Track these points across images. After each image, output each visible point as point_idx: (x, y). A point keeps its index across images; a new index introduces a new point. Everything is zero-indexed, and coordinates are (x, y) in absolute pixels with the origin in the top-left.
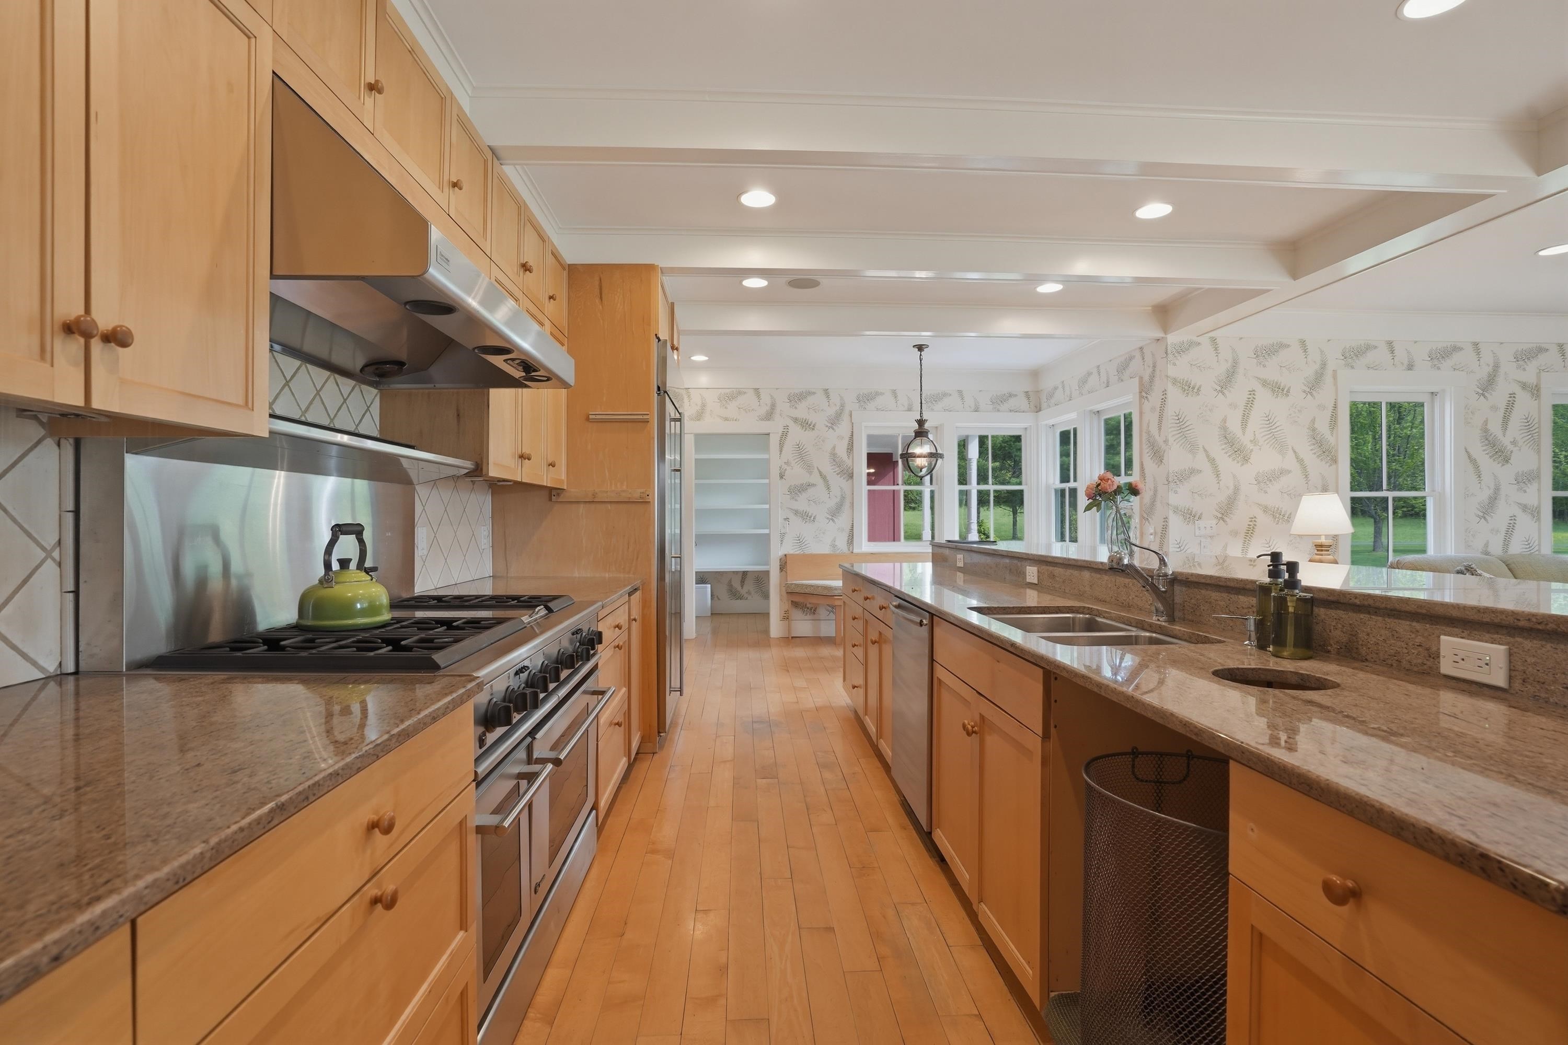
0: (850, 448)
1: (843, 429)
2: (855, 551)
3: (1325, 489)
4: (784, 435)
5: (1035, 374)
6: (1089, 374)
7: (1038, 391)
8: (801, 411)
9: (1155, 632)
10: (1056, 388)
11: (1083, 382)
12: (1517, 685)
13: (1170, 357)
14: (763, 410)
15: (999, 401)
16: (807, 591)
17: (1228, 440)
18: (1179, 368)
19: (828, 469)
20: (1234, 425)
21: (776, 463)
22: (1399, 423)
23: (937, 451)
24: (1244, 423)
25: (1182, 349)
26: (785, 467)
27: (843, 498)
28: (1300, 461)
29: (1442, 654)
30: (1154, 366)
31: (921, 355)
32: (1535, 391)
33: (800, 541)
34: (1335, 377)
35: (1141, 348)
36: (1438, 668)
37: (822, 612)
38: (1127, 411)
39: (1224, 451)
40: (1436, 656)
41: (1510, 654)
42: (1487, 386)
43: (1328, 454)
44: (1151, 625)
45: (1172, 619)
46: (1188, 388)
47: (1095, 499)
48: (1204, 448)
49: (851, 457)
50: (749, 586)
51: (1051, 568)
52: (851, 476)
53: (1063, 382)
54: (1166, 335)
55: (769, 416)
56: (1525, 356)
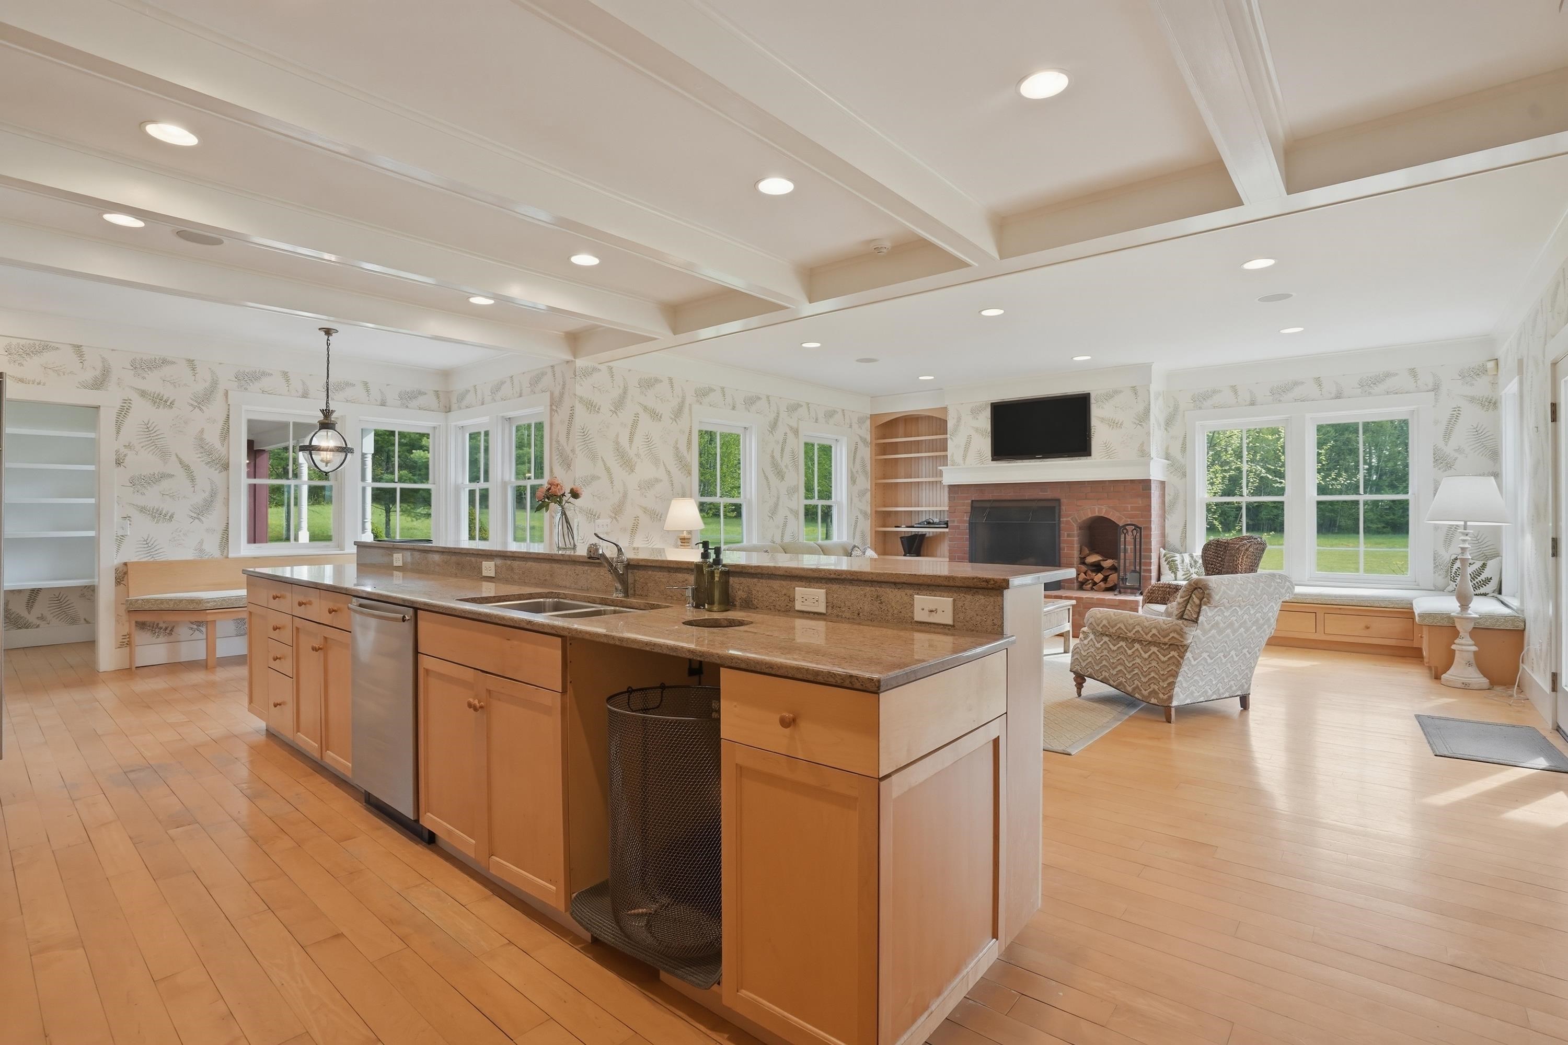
0: (225, 433)
1: (216, 409)
2: (230, 555)
3: (684, 496)
4: (124, 411)
5: (446, 374)
6: (503, 383)
7: (448, 392)
8: (152, 382)
9: (617, 606)
10: (468, 391)
11: (496, 389)
12: (830, 611)
13: (578, 378)
14: (89, 375)
15: (408, 398)
16: (163, 607)
17: (621, 455)
18: (582, 389)
19: (192, 457)
20: (624, 441)
21: (108, 446)
22: (710, 444)
23: (346, 444)
24: (631, 440)
25: (588, 373)
26: (126, 451)
27: (213, 494)
28: (668, 472)
29: (796, 598)
30: (564, 385)
31: (328, 340)
32: (796, 432)
33: (147, 543)
34: (690, 410)
35: (553, 367)
36: (794, 606)
37: (183, 631)
38: (538, 421)
39: (617, 462)
40: (792, 600)
41: (827, 594)
42: (774, 426)
43: (686, 468)
44: (613, 601)
45: (627, 595)
46: (591, 407)
47: (544, 501)
48: (602, 458)
49: (226, 445)
50: (41, 607)
51: (509, 562)
52: (226, 467)
53: (475, 386)
54: (575, 358)
55: (99, 383)
56: (793, 408)
